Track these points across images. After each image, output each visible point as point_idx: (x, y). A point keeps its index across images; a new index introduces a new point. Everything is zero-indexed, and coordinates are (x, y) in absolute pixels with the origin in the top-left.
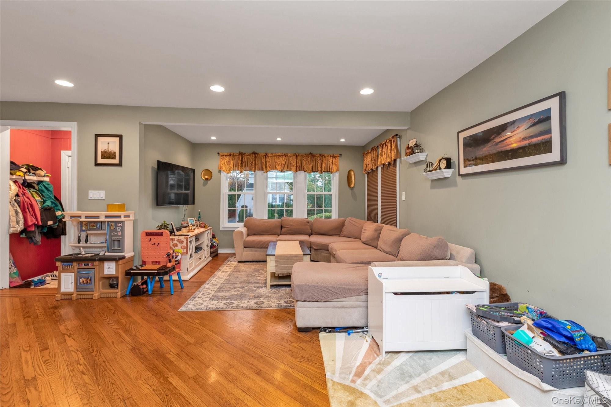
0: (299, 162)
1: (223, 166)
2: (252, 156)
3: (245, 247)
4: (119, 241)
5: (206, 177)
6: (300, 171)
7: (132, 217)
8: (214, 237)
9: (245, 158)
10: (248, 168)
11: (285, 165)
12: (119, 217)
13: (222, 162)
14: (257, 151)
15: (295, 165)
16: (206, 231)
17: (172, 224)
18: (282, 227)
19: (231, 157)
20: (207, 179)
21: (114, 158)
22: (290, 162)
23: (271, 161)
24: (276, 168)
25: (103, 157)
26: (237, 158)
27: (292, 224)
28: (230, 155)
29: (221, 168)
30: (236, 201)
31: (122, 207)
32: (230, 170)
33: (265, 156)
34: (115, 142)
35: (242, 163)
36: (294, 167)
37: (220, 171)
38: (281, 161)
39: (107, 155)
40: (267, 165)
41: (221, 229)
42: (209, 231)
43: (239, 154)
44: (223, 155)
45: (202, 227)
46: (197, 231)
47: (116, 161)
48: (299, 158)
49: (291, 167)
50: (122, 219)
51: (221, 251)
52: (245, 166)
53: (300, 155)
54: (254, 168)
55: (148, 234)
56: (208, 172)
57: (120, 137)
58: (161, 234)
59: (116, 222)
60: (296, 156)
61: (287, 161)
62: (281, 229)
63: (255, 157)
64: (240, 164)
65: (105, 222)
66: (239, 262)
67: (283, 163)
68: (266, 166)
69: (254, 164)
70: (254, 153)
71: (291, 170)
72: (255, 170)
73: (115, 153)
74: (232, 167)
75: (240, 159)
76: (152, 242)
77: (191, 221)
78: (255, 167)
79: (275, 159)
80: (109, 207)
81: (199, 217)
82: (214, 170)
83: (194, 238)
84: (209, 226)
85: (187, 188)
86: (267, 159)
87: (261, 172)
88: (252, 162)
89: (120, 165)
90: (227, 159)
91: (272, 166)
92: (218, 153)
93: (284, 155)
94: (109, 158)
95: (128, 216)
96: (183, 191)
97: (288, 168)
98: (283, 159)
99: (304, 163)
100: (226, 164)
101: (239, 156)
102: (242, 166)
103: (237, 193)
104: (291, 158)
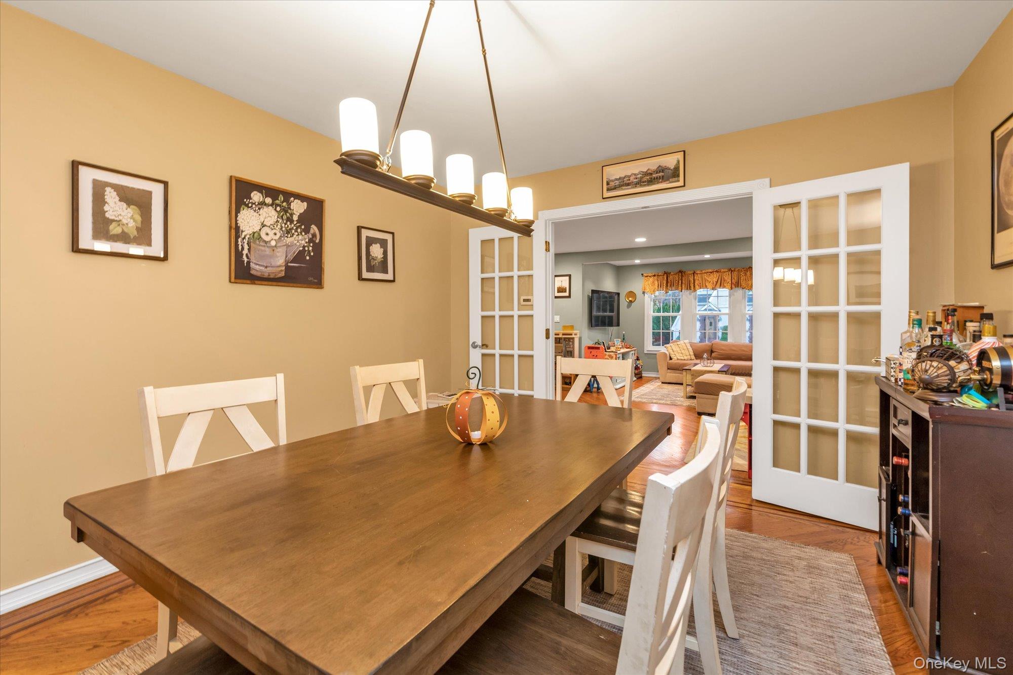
0: (736, 278)
1: (647, 288)
2: (679, 275)
3: (668, 369)
4: (571, 352)
5: (630, 299)
6: (737, 288)
7: (578, 336)
8: (638, 359)
9: (671, 277)
10: (674, 288)
11: (717, 282)
12: (571, 334)
13: (646, 283)
14: (684, 270)
15: (730, 282)
16: (631, 351)
17: (603, 342)
18: (712, 352)
19: (656, 277)
20: (631, 302)
21: (565, 292)
22: (724, 278)
23: (700, 279)
24: (706, 286)
25: (559, 292)
26: (662, 278)
27: (723, 348)
28: (655, 276)
29: (645, 289)
30: (671, 323)
31: (572, 327)
32: (654, 291)
33: (694, 274)
34: (566, 280)
35: (667, 282)
36: (729, 284)
37: (644, 293)
38: (714, 278)
39: (561, 290)
40: (696, 284)
41: (646, 352)
42: (633, 352)
43: (664, 274)
44: (647, 276)
45: (627, 348)
46: (623, 351)
47: (567, 294)
48: (735, 274)
49: (725, 285)
50: (573, 336)
51: (645, 374)
52: (671, 286)
53: (737, 270)
54: (680, 288)
55: (589, 348)
56: (632, 294)
57: (570, 276)
58: (598, 348)
59: (569, 339)
60: (732, 271)
61: (720, 277)
62: (711, 354)
63: (682, 276)
64: (665, 285)
65: (562, 338)
66: (662, 383)
67: (715, 280)
68: (694, 285)
69: (680, 283)
70: (681, 272)
71: (724, 287)
72: (682, 290)
73: (566, 288)
74: (657, 287)
75: (665, 279)
76: (593, 354)
77: (618, 342)
78: (682, 286)
79: (705, 276)
80: (565, 327)
81: (624, 339)
82: (638, 292)
83: (621, 356)
84: (633, 348)
85: (612, 311)
86: (695, 277)
87: (688, 292)
88: (678, 282)
89: (569, 297)
90: (651, 279)
91: (701, 284)
92: (642, 274)
93: (716, 271)
94: (562, 292)
95: (576, 334)
96: (608, 314)
97: (722, 285)
98: (715, 276)
99: (742, 279)
100: (650, 285)
101: (664, 276)
102: (667, 286)
103: (671, 314)
104: (725, 274)
